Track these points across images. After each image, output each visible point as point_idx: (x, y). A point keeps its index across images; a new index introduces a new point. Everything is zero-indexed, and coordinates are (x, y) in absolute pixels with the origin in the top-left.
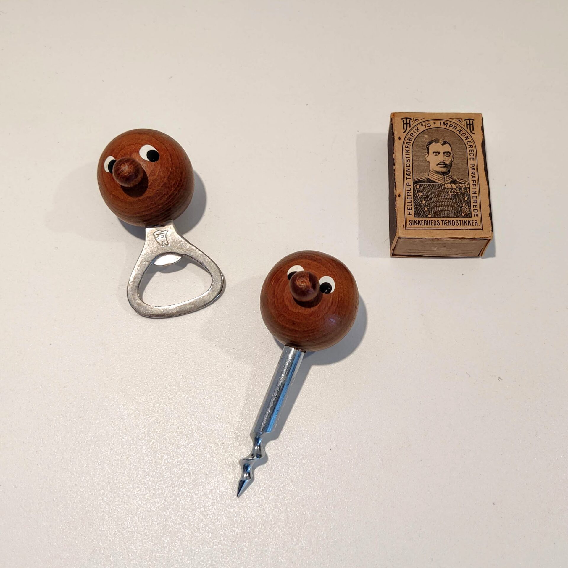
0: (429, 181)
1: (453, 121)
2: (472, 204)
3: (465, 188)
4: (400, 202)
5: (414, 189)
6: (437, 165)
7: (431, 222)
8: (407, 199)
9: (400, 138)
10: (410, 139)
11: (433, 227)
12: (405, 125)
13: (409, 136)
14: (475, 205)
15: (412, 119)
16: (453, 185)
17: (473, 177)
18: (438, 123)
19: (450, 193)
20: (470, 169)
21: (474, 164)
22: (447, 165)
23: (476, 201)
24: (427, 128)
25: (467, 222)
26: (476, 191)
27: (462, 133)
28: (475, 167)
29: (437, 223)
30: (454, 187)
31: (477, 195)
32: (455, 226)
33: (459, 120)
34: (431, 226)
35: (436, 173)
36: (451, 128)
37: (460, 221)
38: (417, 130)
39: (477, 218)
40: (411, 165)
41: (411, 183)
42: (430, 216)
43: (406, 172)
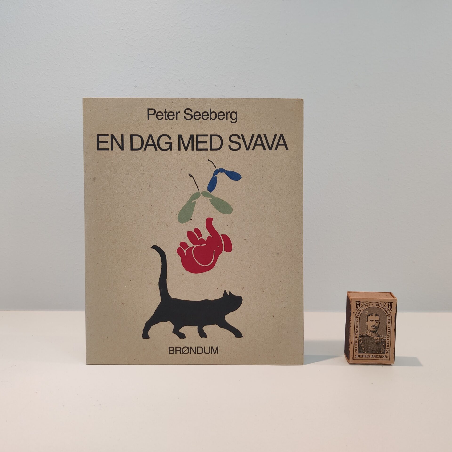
0: (367, 336)
1: (382, 303)
2: (386, 347)
3: (384, 340)
4: (351, 346)
5: (359, 340)
6: (371, 327)
7: (366, 356)
8: (355, 344)
9: (354, 313)
10: (359, 313)
11: (367, 358)
12: (357, 305)
13: (359, 311)
14: (388, 348)
15: (361, 302)
16: (378, 338)
17: (389, 334)
18: (374, 304)
19: (376, 342)
20: (387, 329)
21: (390, 327)
22: (376, 327)
23: (388, 346)
24: (368, 307)
25: (383, 357)
26: (389, 341)
27: (386, 309)
28: (390, 329)
29: (368, 356)
30: (378, 339)
31: (389, 343)
32: (377, 358)
33: (385, 303)
34: (365, 358)
35: (370, 332)
36: (380, 307)
37: (380, 356)
38: (363, 308)
39: (388, 355)
40: (358, 327)
41: (358, 337)
42: (365, 353)
43: (356, 331)
